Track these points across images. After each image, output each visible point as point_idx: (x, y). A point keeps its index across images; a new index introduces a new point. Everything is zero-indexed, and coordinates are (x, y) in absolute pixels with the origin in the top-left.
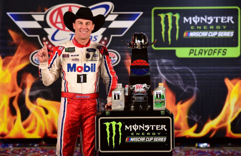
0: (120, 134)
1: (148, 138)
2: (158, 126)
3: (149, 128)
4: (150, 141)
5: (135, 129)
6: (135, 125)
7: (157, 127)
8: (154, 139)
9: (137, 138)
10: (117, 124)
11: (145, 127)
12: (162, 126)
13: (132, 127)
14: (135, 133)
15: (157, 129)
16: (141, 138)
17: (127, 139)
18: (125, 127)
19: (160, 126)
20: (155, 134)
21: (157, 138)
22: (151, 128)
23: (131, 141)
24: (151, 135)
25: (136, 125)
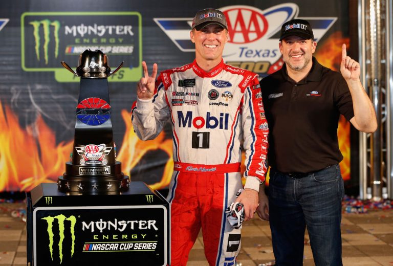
0: (73, 237)
1: (124, 245)
2: (142, 223)
3: (125, 226)
4: (127, 250)
5: (101, 229)
6: (100, 221)
7: (140, 225)
8: (135, 246)
9: (105, 245)
10: (68, 219)
11: (118, 224)
12: (149, 222)
13: (95, 225)
14: (100, 235)
15: (140, 228)
16: (110, 244)
17: (85, 246)
18: (82, 224)
19: (145, 222)
20: (136, 237)
21: (140, 244)
22: (129, 225)
23: (94, 250)
24: (130, 239)
25: (103, 221)
